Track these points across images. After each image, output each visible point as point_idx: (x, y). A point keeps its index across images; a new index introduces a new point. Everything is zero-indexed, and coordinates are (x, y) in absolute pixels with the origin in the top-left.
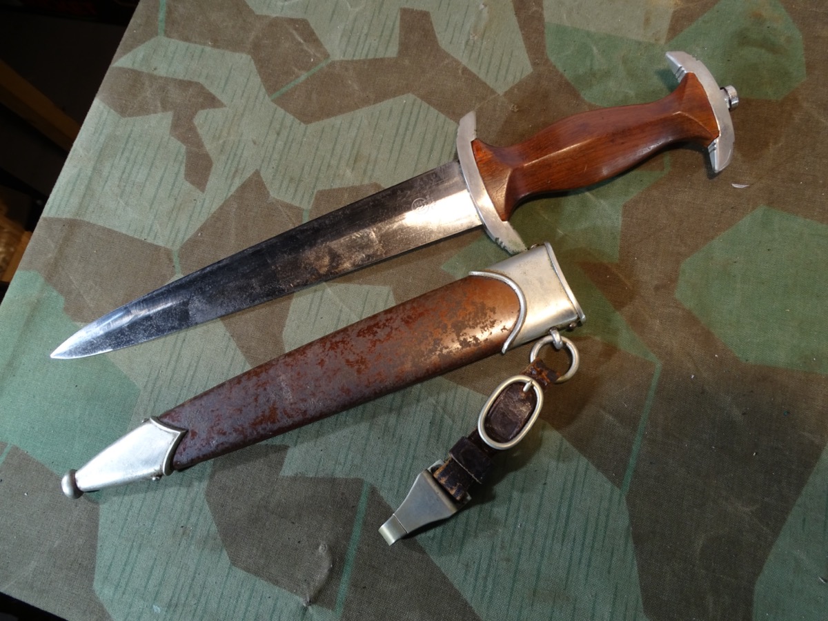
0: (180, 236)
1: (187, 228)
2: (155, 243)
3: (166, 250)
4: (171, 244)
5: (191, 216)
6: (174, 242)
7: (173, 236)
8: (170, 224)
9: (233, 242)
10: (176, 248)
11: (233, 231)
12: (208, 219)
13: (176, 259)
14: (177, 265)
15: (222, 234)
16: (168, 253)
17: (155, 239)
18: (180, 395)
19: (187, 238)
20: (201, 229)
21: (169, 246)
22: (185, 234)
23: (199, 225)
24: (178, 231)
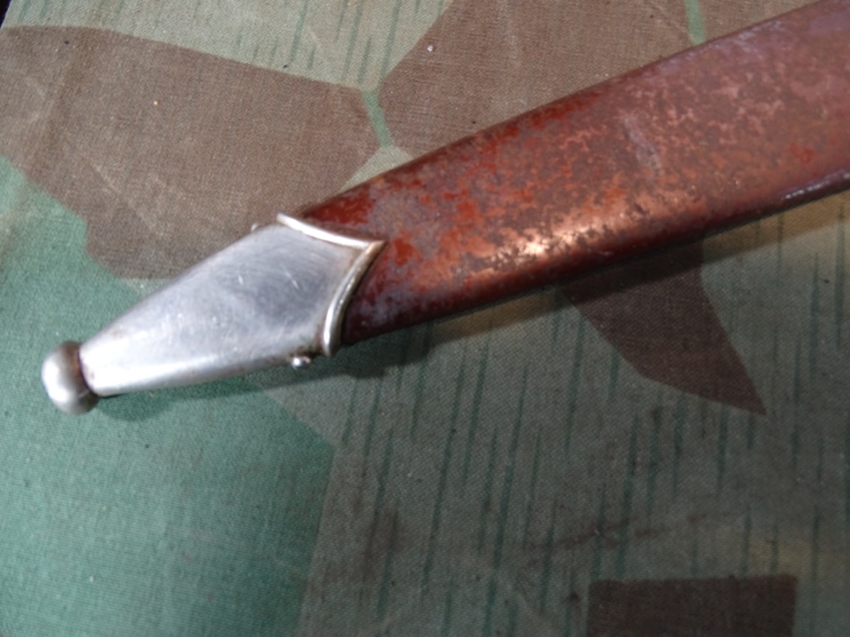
0: (377, 56)
1: (391, 38)
2: (314, 77)
3: (342, 90)
4: (354, 76)
5: (396, 11)
6: (363, 71)
7: (357, 58)
8: (345, 33)
9: (518, 64)
10: (370, 86)
11: (513, 41)
12: (440, 19)
13: (372, 110)
14: (381, 127)
15: (485, 49)
16: (352, 100)
17: (310, 66)
18: (448, 453)
19: (394, 61)
20: (428, 39)
21: (351, 82)
22: (389, 51)
23: (418, 35)
24: (369, 47)
